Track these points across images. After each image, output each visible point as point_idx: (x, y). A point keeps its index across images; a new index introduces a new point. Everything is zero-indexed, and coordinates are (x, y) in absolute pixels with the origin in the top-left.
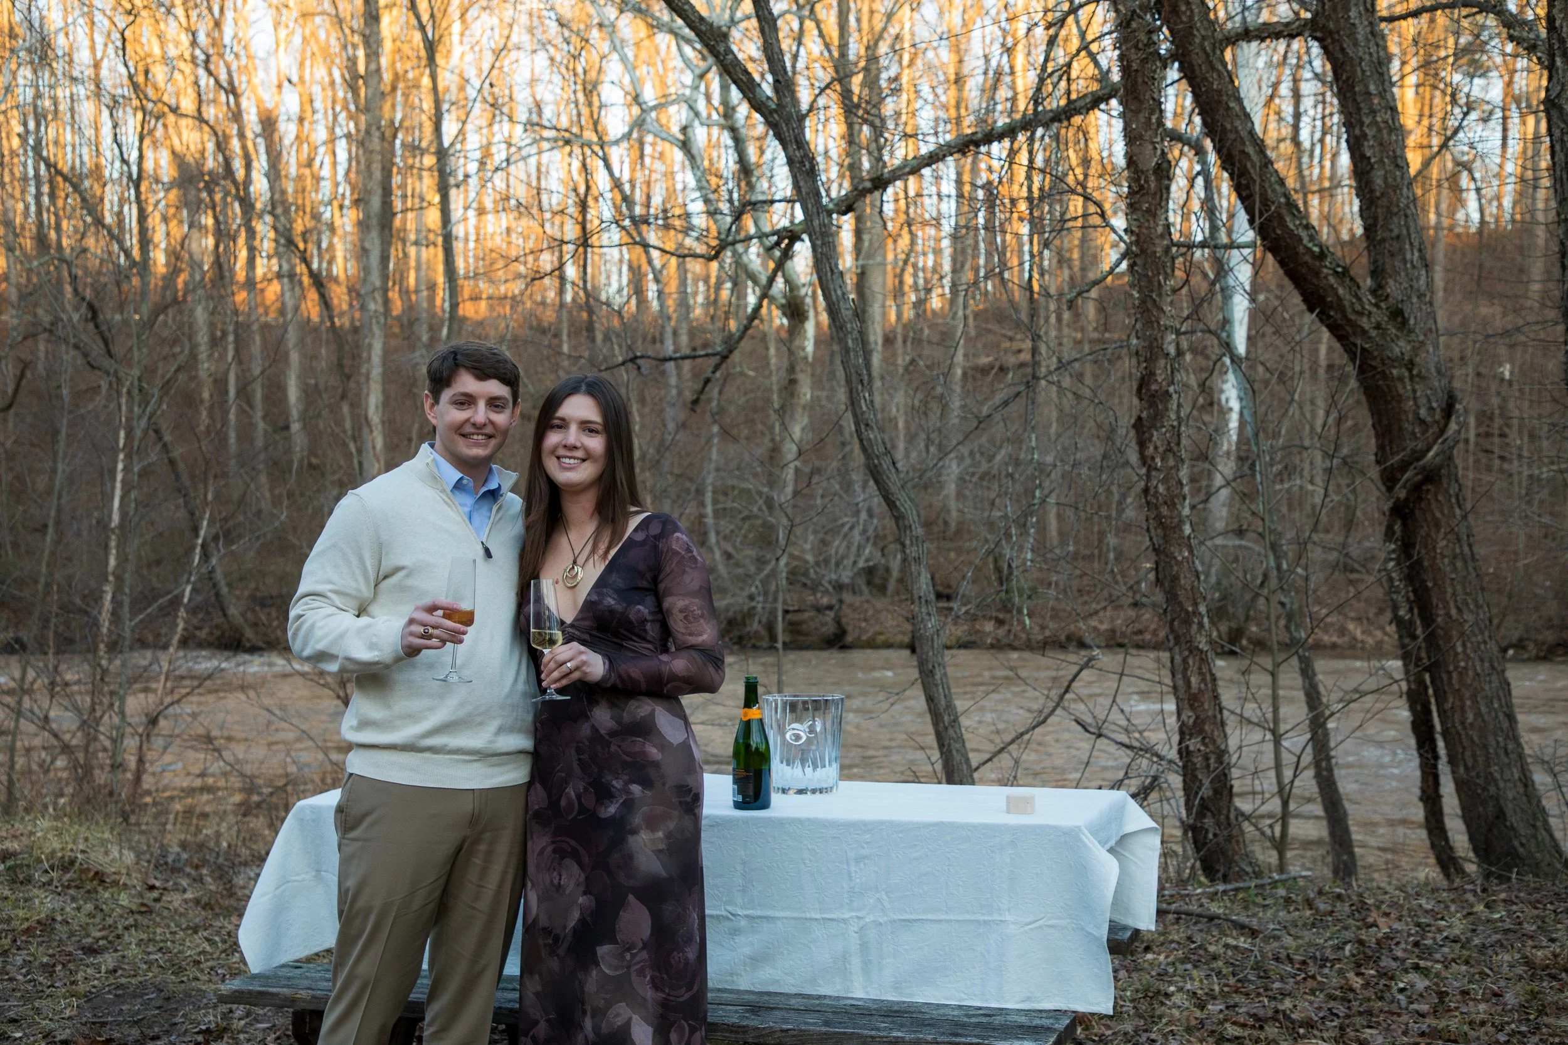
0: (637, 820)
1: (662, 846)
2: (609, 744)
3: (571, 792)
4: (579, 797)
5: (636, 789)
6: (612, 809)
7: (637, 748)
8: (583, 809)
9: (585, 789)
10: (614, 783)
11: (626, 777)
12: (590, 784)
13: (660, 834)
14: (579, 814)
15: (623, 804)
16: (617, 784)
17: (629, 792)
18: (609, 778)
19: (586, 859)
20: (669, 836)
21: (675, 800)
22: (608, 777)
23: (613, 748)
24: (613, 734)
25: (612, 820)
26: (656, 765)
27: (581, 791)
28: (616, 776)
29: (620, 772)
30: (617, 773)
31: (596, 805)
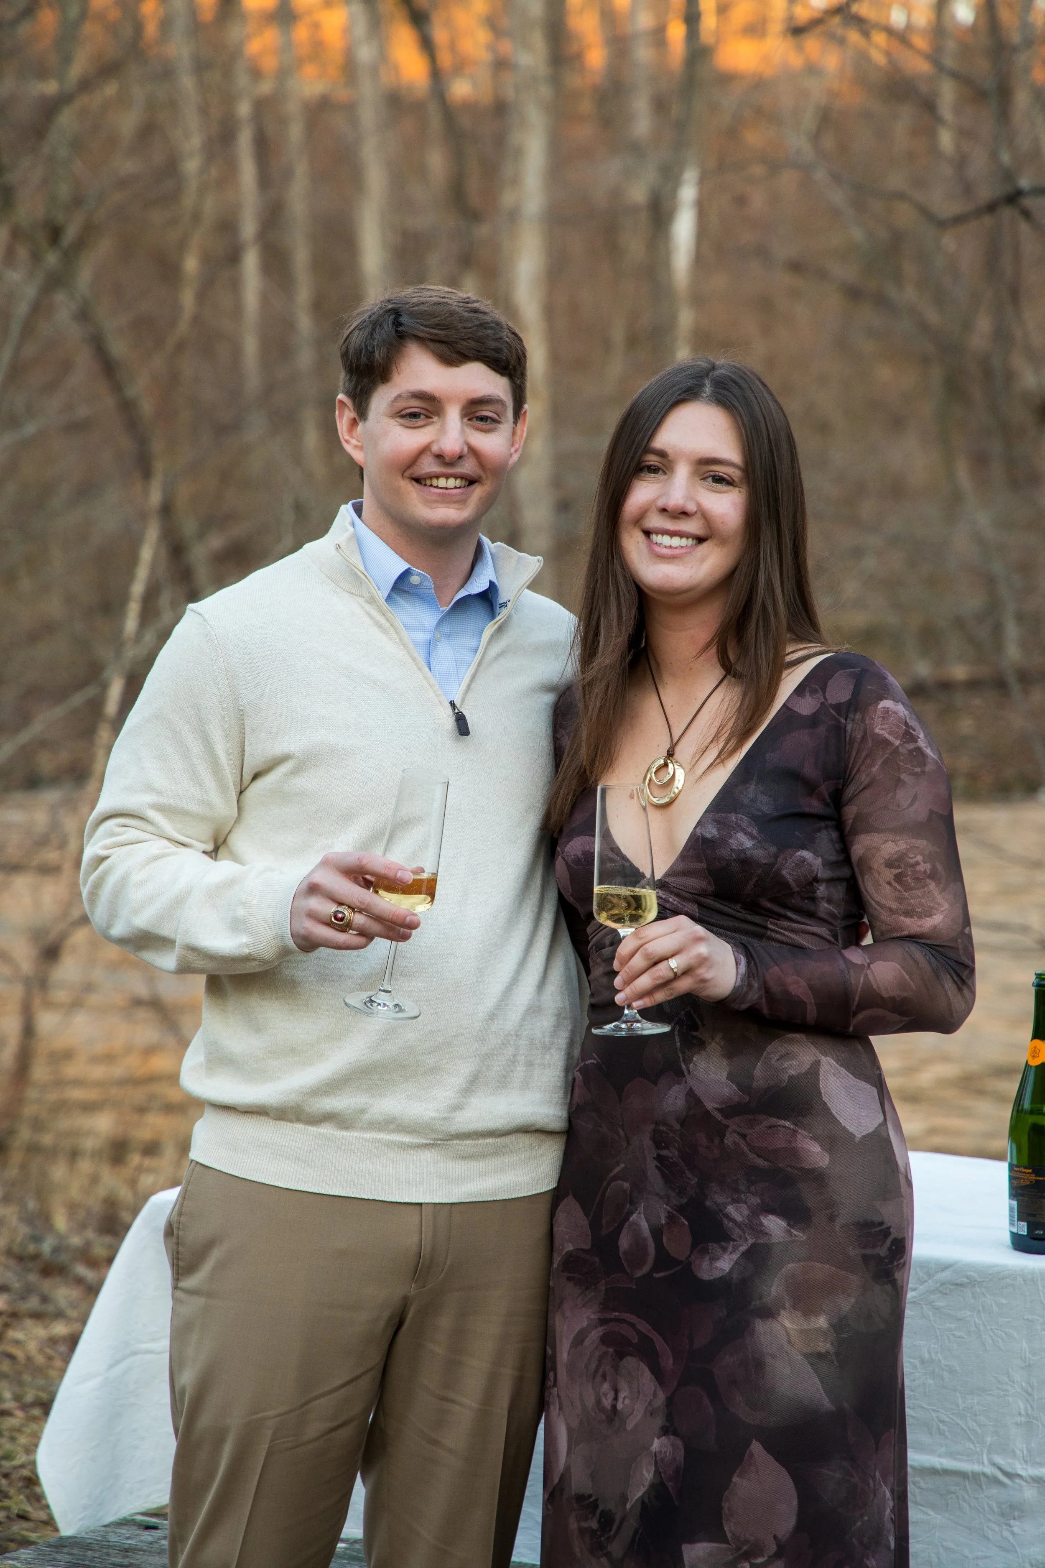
0: (774, 1289)
1: (824, 1346)
2: (721, 1132)
3: (640, 1220)
4: (657, 1233)
5: (774, 1224)
6: (724, 1264)
7: (780, 1142)
8: (664, 1259)
9: (671, 1218)
10: (731, 1209)
11: (755, 1200)
12: (681, 1209)
13: (822, 1321)
14: (657, 1268)
15: (748, 1254)
16: (737, 1212)
17: (760, 1231)
18: (720, 1199)
19: (669, 1360)
20: (840, 1324)
21: (854, 1252)
22: (717, 1198)
23: (730, 1140)
24: (731, 1110)
25: (723, 1285)
26: (817, 1177)
27: (663, 1222)
28: (736, 1197)
29: (743, 1188)
30: (737, 1190)
31: (691, 1252)
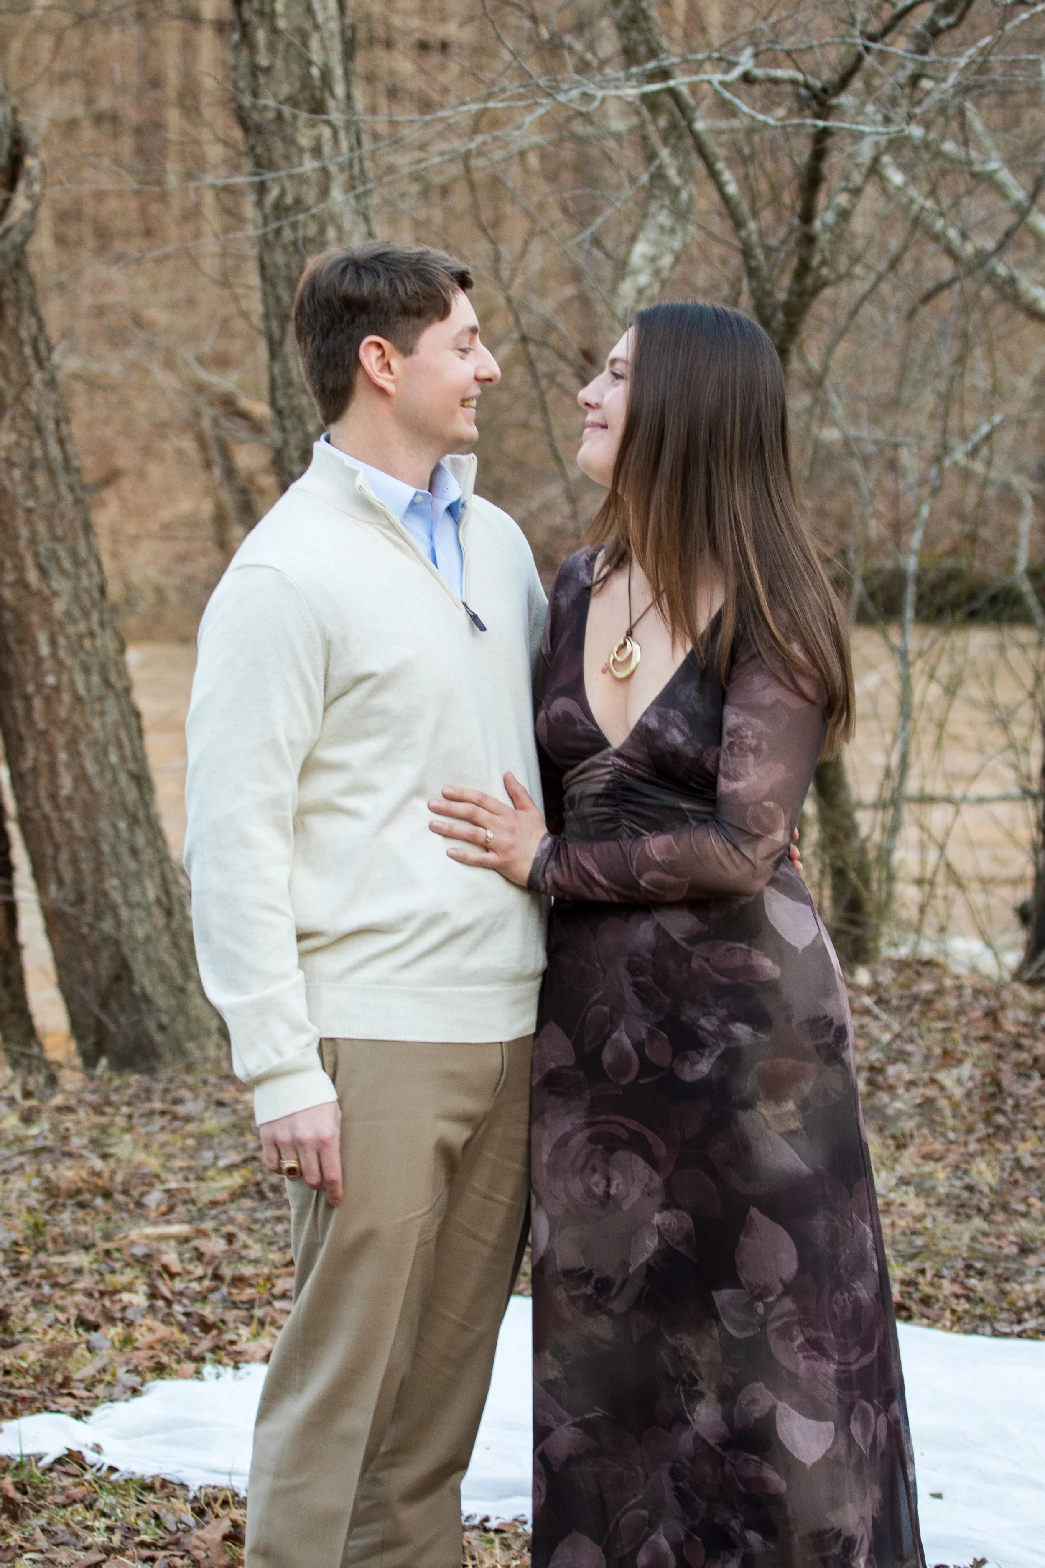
0: (749, 1084)
1: (795, 1124)
2: (688, 957)
3: (622, 1036)
4: (639, 1046)
5: (742, 1031)
6: (704, 1067)
7: (738, 962)
8: (647, 1067)
9: (651, 1033)
10: (703, 1022)
11: (723, 1012)
12: (659, 1025)
13: (790, 1105)
14: (641, 1074)
15: (723, 1058)
16: (708, 1024)
17: (730, 1037)
18: (693, 1013)
19: (662, 1151)
20: (803, 1106)
21: (809, 1045)
22: (689, 1013)
23: (695, 964)
24: (695, 938)
25: (705, 1085)
26: (772, 987)
27: (644, 1036)
28: (706, 1010)
29: (710, 1003)
30: (706, 1005)
31: (673, 1059)
